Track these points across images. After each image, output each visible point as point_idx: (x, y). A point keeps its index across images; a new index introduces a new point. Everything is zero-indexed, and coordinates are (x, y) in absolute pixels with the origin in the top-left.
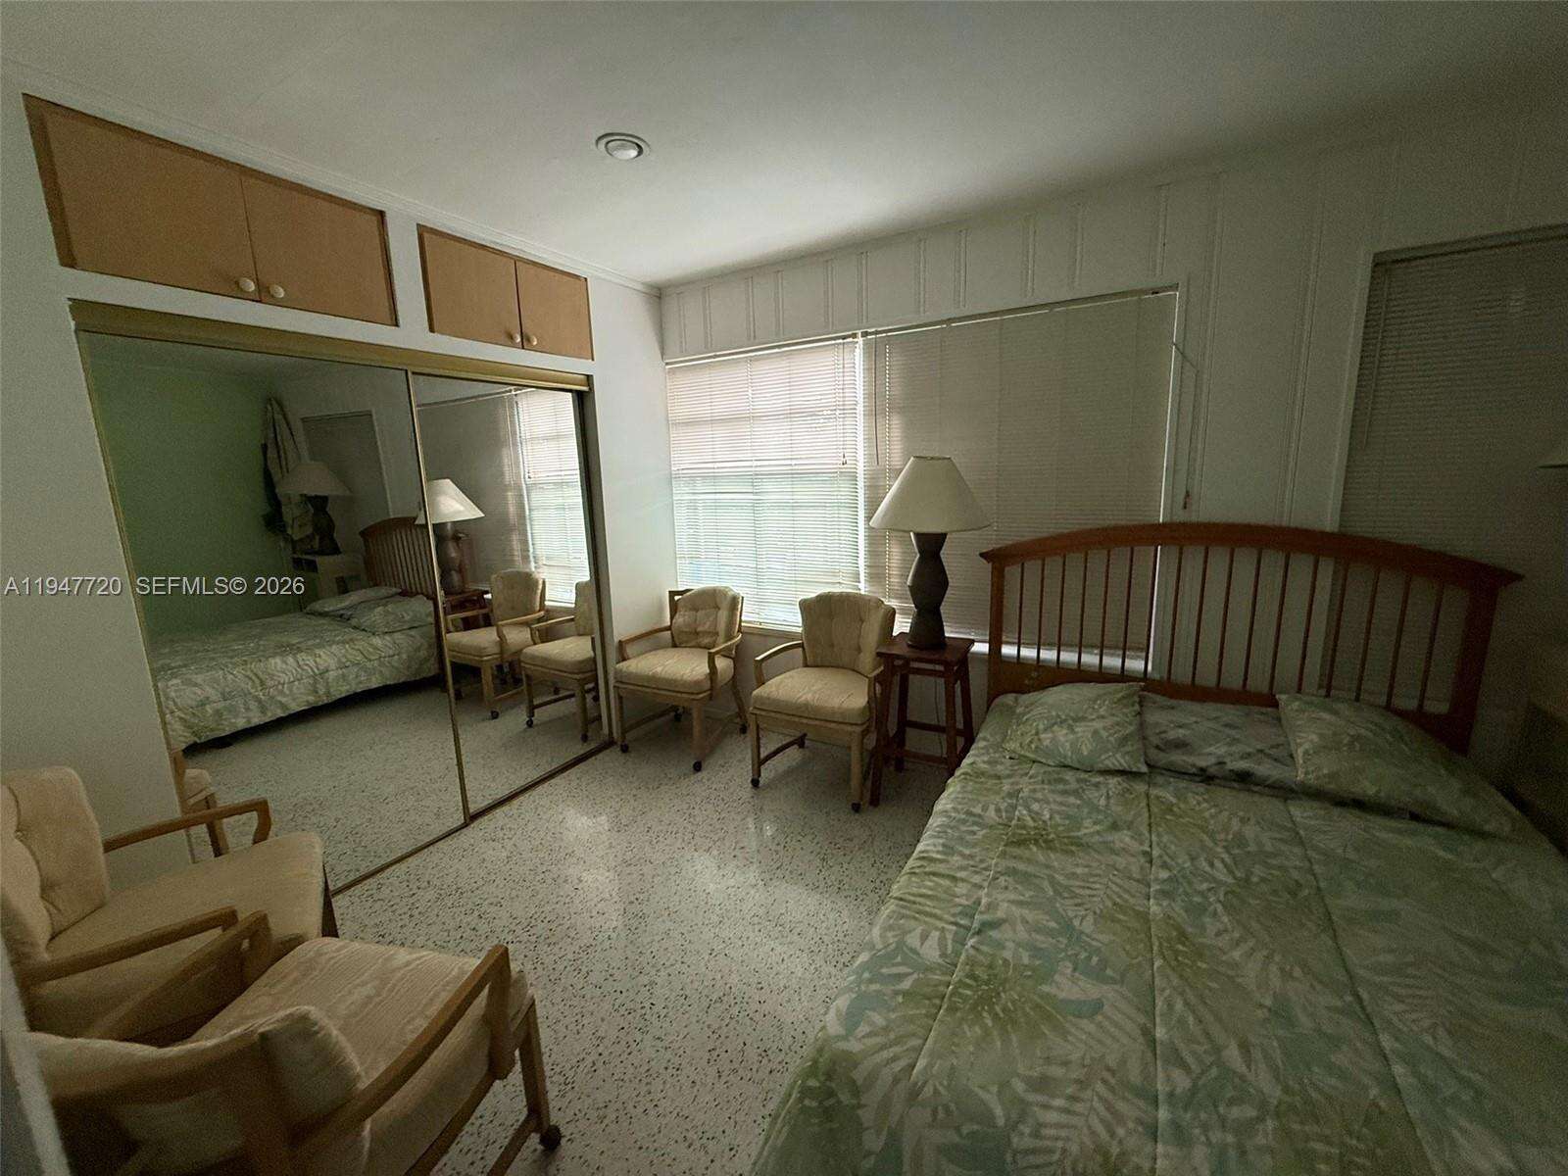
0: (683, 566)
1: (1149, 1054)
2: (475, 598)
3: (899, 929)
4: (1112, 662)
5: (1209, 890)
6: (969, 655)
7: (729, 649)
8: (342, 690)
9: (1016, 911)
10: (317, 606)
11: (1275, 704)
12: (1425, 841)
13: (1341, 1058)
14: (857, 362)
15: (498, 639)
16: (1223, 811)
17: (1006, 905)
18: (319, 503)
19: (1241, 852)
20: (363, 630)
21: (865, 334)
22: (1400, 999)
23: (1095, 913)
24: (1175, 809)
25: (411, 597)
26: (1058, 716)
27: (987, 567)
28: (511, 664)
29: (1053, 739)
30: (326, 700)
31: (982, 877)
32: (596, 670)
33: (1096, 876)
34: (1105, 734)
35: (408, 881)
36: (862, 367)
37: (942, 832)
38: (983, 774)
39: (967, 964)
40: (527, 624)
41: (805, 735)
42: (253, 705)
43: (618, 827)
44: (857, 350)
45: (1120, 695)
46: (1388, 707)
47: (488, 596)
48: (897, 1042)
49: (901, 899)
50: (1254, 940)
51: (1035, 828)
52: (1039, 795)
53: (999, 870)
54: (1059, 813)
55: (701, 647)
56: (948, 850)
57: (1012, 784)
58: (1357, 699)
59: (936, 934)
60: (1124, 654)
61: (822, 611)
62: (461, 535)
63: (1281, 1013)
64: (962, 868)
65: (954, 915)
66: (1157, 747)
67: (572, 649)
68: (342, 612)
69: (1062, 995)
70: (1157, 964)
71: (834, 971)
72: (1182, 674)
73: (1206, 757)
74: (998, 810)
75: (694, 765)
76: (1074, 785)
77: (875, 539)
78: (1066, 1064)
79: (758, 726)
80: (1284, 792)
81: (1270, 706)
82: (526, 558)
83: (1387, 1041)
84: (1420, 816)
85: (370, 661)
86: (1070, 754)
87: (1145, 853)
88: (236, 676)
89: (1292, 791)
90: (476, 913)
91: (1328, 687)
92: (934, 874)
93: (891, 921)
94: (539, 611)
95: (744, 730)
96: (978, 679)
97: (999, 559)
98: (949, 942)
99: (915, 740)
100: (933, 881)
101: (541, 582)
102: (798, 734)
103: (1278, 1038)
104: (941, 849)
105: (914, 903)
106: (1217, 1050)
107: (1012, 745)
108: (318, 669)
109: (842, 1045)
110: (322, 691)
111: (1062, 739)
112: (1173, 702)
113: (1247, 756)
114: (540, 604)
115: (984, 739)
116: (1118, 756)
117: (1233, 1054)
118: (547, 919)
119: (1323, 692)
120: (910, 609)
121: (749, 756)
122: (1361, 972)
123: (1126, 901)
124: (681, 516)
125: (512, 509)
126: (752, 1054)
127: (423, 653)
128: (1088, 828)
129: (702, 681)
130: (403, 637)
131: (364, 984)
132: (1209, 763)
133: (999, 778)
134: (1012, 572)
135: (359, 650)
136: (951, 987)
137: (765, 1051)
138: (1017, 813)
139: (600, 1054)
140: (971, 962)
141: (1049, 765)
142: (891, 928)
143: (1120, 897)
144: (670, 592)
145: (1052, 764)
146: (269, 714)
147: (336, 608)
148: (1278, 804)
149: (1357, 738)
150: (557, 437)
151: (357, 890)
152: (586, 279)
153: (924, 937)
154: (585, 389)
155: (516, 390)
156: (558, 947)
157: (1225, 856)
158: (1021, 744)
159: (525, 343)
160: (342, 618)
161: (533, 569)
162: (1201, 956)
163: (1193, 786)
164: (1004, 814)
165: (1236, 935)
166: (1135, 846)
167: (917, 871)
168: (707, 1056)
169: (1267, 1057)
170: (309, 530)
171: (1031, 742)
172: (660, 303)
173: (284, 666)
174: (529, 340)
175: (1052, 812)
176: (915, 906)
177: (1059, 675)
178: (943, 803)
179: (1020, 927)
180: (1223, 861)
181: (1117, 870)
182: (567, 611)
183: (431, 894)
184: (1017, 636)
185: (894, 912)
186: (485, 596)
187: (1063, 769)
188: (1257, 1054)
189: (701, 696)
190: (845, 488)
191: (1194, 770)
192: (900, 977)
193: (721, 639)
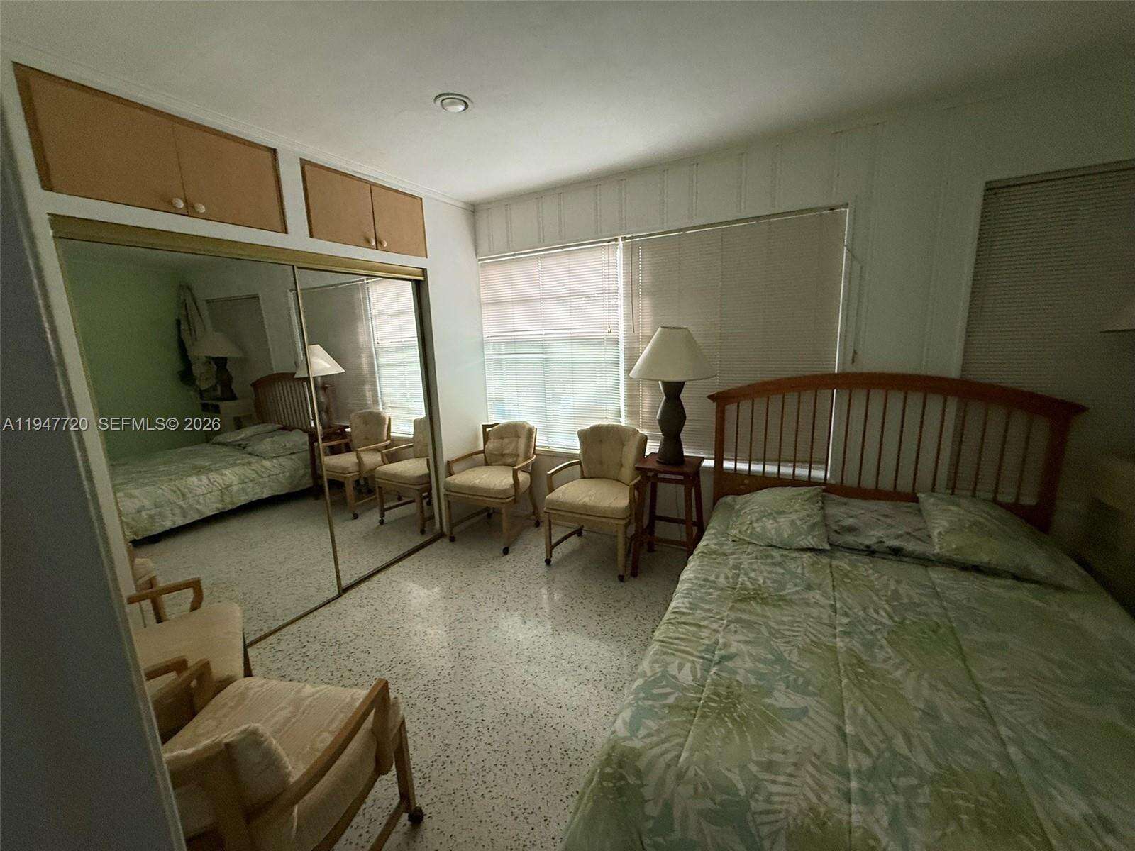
0: (491, 406)
1: (842, 745)
2: (339, 431)
3: (663, 662)
4: (802, 472)
5: (877, 630)
6: (701, 468)
7: (527, 466)
8: (242, 500)
9: (743, 647)
10: (221, 439)
11: (916, 500)
12: (1024, 594)
13: (973, 744)
14: (618, 259)
15: (357, 461)
16: (883, 575)
17: (736, 643)
18: (221, 363)
19: (898, 603)
20: (257, 455)
21: (624, 239)
22: (1011, 702)
23: (799, 648)
24: (851, 575)
25: (291, 431)
26: (766, 511)
27: (713, 406)
28: (366, 479)
29: (763, 528)
30: (230, 507)
31: (719, 625)
32: (430, 481)
33: (798, 622)
34: (799, 523)
35: (300, 637)
36: (622, 262)
37: (688, 593)
38: (714, 552)
39: (712, 685)
40: (377, 450)
41: (583, 526)
42: (177, 511)
43: (449, 595)
44: (618, 250)
45: (808, 495)
46: (995, 501)
47: (348, 430)
48: (667, 739)
49: (662, 641)
50: (910, 664)
51: (754, 589)
52: (755, 567)
53: (730, 619)
54: (768, 578)
55: (505, 465)
56: (693, 607)
57: (735, 559)
58: (974, 496)
59: (688, 665)
60: (810, 466)
61: (593, 437)
62: (327, 386)
63: (931, 714)
64: (704, 619)
65: (700, 652)
66: (836, 531)
67: (411, 467)
68: (240, 442)
69: (778, 705)
70: (845, 681)
71: (611, 694)
72: (851, 481)
73: (871, 537)
74: (727, 578)
75: (504, 550)
76: (779, 559)
77: (632, 386)
78: (785, 752)
79: (550, 521)
80: (925, 561)
81: (913, 502)
82: (376, 402)
83: (1004, 731)
84: (1020, 577)
85: (263, 477)
86: (775, 537)
87: (832, 605)
88: (164, 490)
89: (930, 560)
90: (351, 659)
91: (953, 488)
92: (684, 623)
93: (658, 657)
94: (387, 440)
95: (538, 524)
96: (707, 485)
97: (721, 399)
98: (699, 671)
99: (662, 530)
100: (685, 628)
101: (387, 419)
102: (577, 526)
103: (929, 731)
104: (688, 605)
105: (672, 643)
106: (888, 739)
107: (733, 532)
108: (225, 484)
109: (629, 744)
110: (227, 500)
111: (769, 527)
112: (845, 500)
113: (899, 537)
114: (387, 434)
115: (713, 528)
116: (809, 538)
117: (899, 743)
118: (403, 662)
119: (950, 491)
120: (657, 436)
121: (544, 542)
122: (985, 685)
123: (820, 639)
124: (490, 370)
125: (365, 366)
126: (556, 753)
127: (301, 472)
128: (790, 589)
129: (508, 489)
130: (286, 460)
131: (282, 709)
132: (871, 543)
133: (725, 555)
134: (731, 409)
135: (253, 470)
136: (702, 702)
137: (566, 751)
138: (740, 580)
139: (448, 757)
140: (715, 684)
141: (761, 546)
142: (656, 661)
143: (815, 636)
144: (483, 425)
145: (762, 544)
146: (189, 517)
147: (236, 439)
148: (921, 570)
149: (974, 524)
150: (398, 314)
151: (262, 644)
152: (421, 199)
153: (680, 668)
154: (422, 278)
155: (367, 279)
156: (413, 681)
157: (887, 607)
158: (740, 532)
159: (378, 245)
160: (240, 447)
161: (381, 410)
162: (873, 676)
163: (860, 558)
164: (731, 580)
165: (898, 660)
166: (823, 601)
167: (672, 621)
168: (524, 755)
169: (923, 744)
170: (213, 382)
171: (747, 529)
172: (474, 216)
173: (199, 483)
174: (381, 243)
175: (765, 578)
176: (672, 646)
177: (764, 482)
178: (686, 574)
179: (747, 659)
180: (884, 609)
181: (812, 617)
182: (407, 440)
183: (317, 646)
184: (734, 454)
185: (658, 650)
186: (346, 430)
187: (770, 548)
188: (915, 741)
189: (508, 500)
190: (610, 349)
191: (862, 547)
192: (666, 695)
193: (521, 459)
